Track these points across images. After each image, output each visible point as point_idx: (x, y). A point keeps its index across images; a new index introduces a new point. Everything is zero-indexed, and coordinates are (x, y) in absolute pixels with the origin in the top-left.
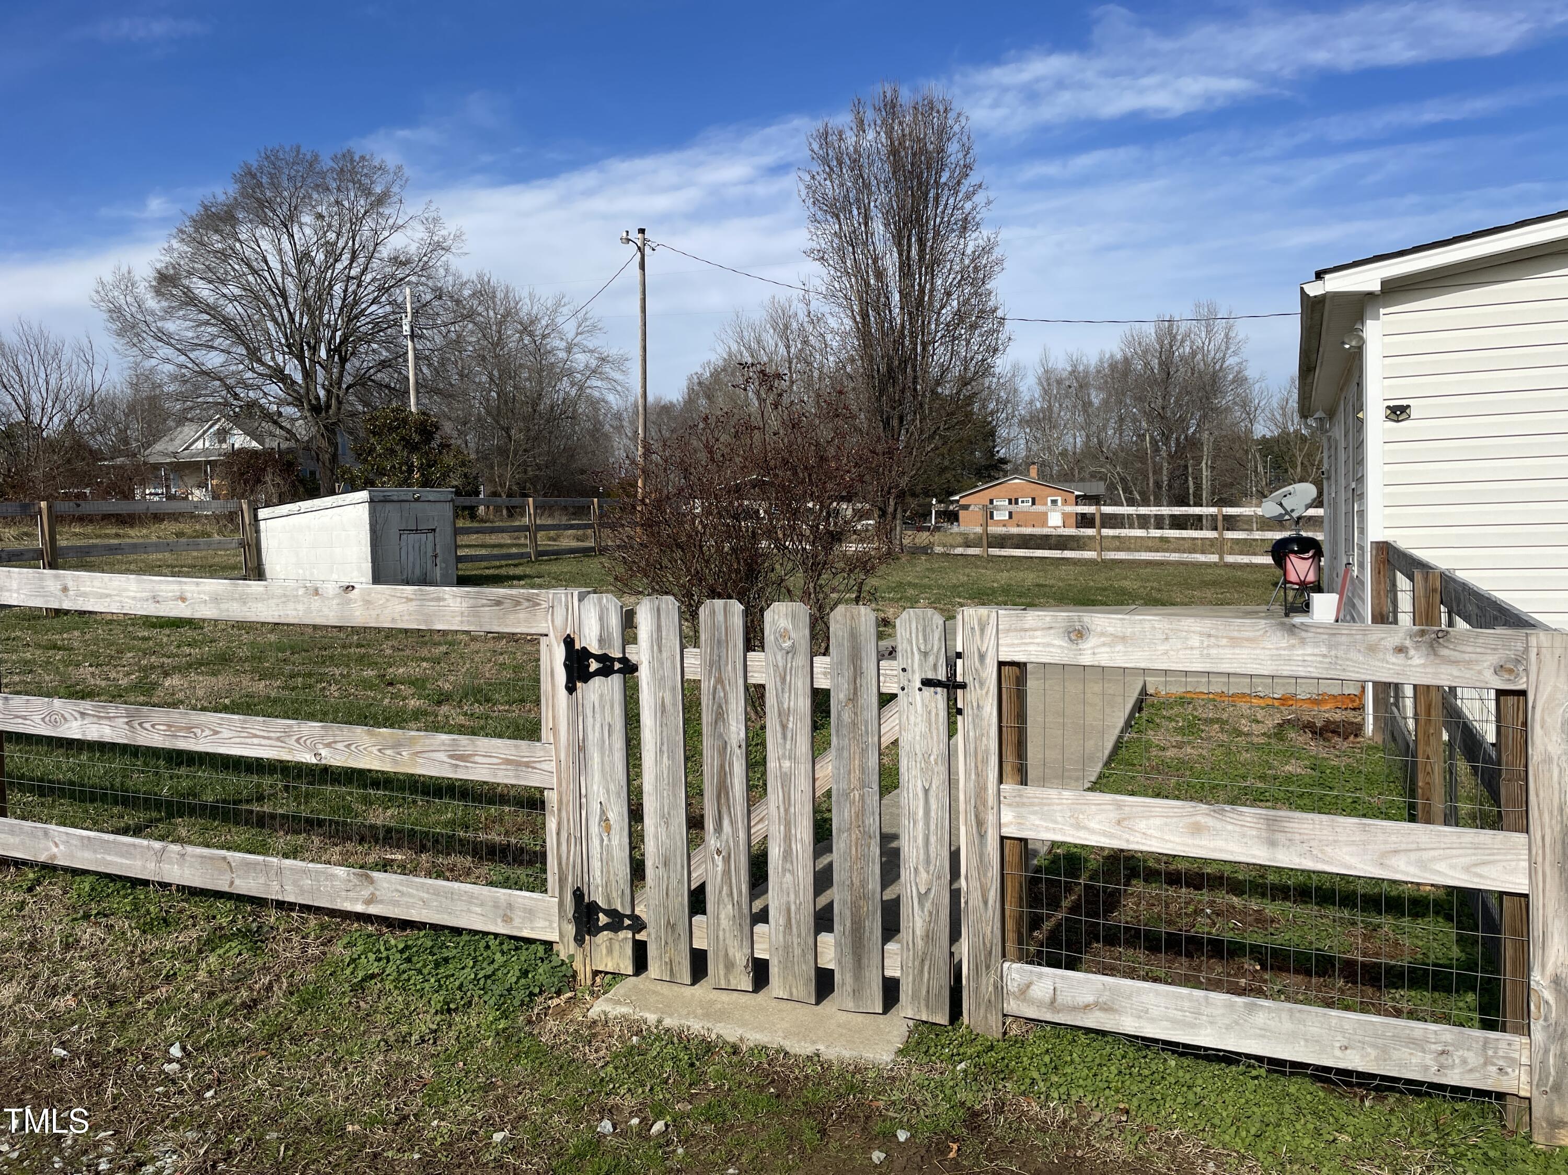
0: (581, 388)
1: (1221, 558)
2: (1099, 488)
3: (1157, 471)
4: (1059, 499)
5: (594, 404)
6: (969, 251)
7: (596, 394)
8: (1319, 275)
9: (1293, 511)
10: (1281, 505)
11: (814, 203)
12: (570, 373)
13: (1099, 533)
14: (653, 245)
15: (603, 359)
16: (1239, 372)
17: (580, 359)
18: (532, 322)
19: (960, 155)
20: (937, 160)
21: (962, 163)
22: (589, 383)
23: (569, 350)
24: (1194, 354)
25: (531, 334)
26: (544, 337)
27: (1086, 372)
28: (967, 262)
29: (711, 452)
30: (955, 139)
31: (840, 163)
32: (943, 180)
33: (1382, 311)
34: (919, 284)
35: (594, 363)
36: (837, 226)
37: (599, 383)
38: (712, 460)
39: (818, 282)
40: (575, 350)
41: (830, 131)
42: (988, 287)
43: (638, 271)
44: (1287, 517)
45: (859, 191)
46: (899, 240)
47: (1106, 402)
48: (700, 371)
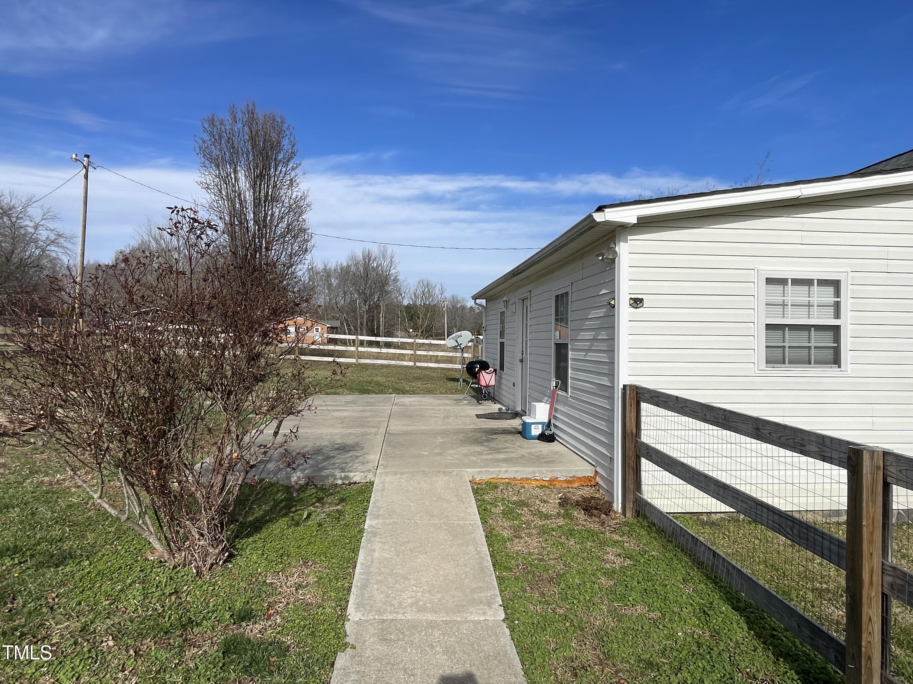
0: (43, 251)
1: (415, 364)
2: (337, 324)
3: (362, 318)
4: (320, 328)
5: (54, 261)
6: (294, 197)
7: (54, 255)
8: (600, 209)
9: (461, 344)
10: (457, 341)
11: (204, 156)
12: (36, 241)
13: (357, 349)
14: (94, 166)
15: (59, 235)
16: (396, 277)
17: (43, 234)
18: (10, 209)
19: (290, 147)
20: (276, 147)
21: (290, 151)
22: (48, 248)
23: (36, 227)
24: (377, 267)
25: (9, 216)
26: (18, 218)
27: (330, 270)
28: (292, 202)
29: (130, 293)
30: (287, 138)
31: (220, 138)
32: (279, 158)
33: (629, 238)
34: (265, 211)
35: (53, 237)
36: (218, 172)
37: (56, 249)
38: (131, 301)
39: (204, 201)
40: (40, 228)
41: (216, 119)
42: (304, 217)
43: (83, 180)
44: (459, 347)
45: (231, 155)
46: (253, 186)
47: (339, 285)
48: (124, 249)
